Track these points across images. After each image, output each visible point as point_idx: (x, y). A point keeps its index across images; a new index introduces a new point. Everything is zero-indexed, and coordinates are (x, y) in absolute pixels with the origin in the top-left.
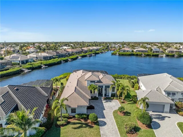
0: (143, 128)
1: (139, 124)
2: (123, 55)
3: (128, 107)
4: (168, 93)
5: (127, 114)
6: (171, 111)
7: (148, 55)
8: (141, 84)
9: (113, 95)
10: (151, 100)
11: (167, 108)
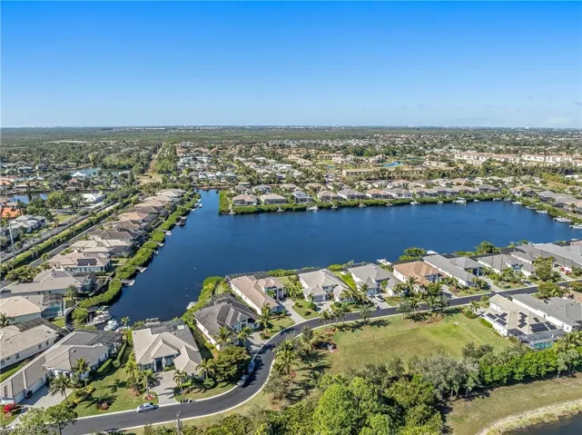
0: (313, 312)
1: (310, 310)
2: (243, 213)
3: (300, 302)
4: (324, 288)
5: (300, 307)
6: (327, 300)
7: (288, 210)
8: (302, 281)
9: (285, 296)
10: (315, 294)
11: (324, 298)
